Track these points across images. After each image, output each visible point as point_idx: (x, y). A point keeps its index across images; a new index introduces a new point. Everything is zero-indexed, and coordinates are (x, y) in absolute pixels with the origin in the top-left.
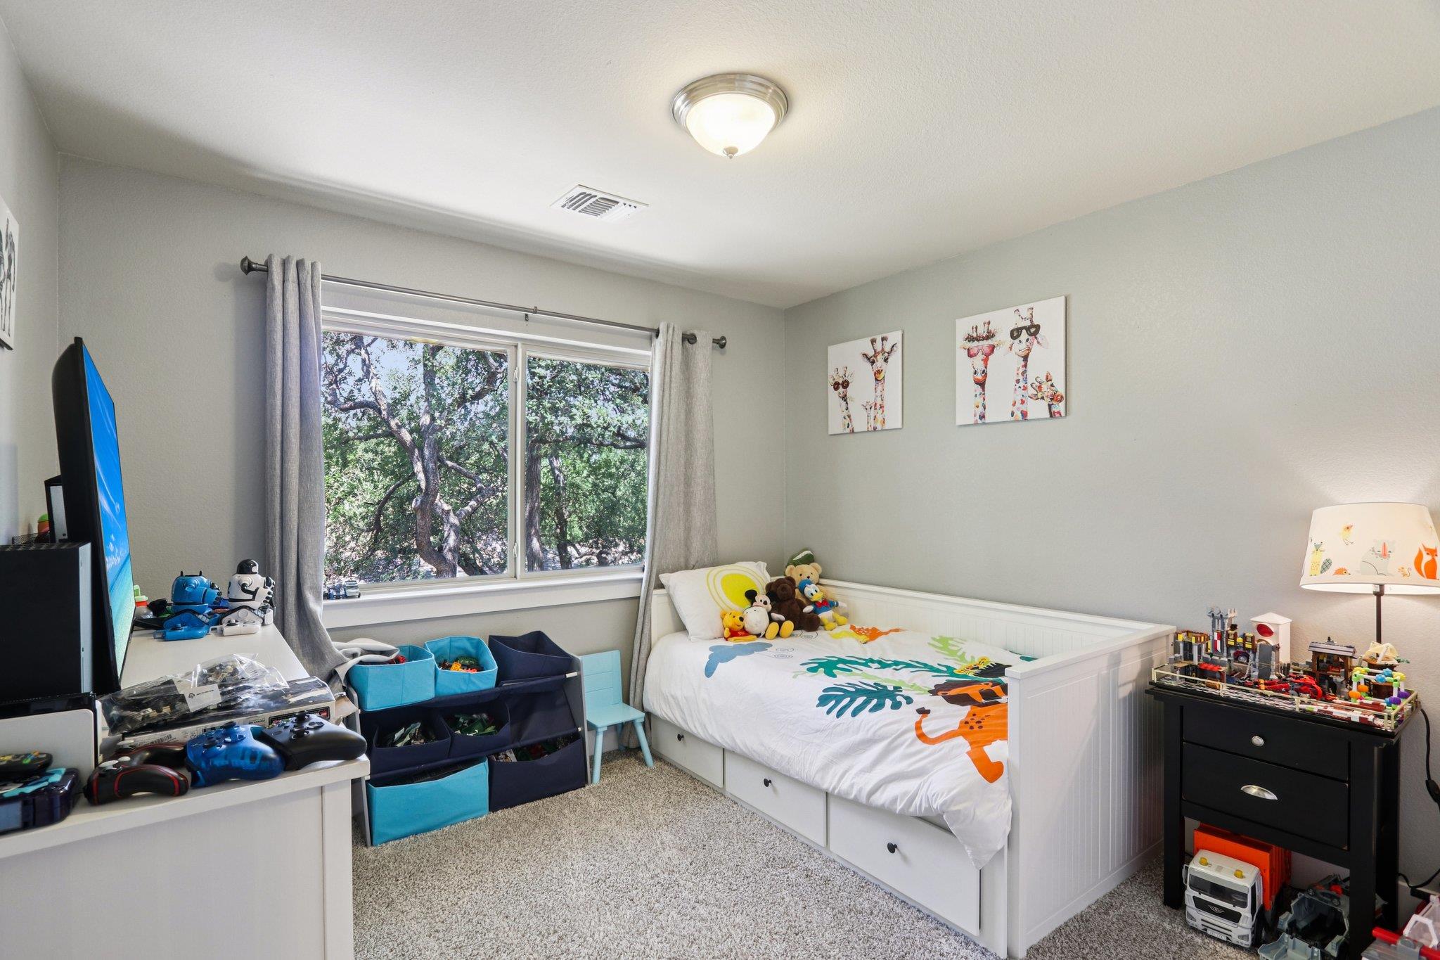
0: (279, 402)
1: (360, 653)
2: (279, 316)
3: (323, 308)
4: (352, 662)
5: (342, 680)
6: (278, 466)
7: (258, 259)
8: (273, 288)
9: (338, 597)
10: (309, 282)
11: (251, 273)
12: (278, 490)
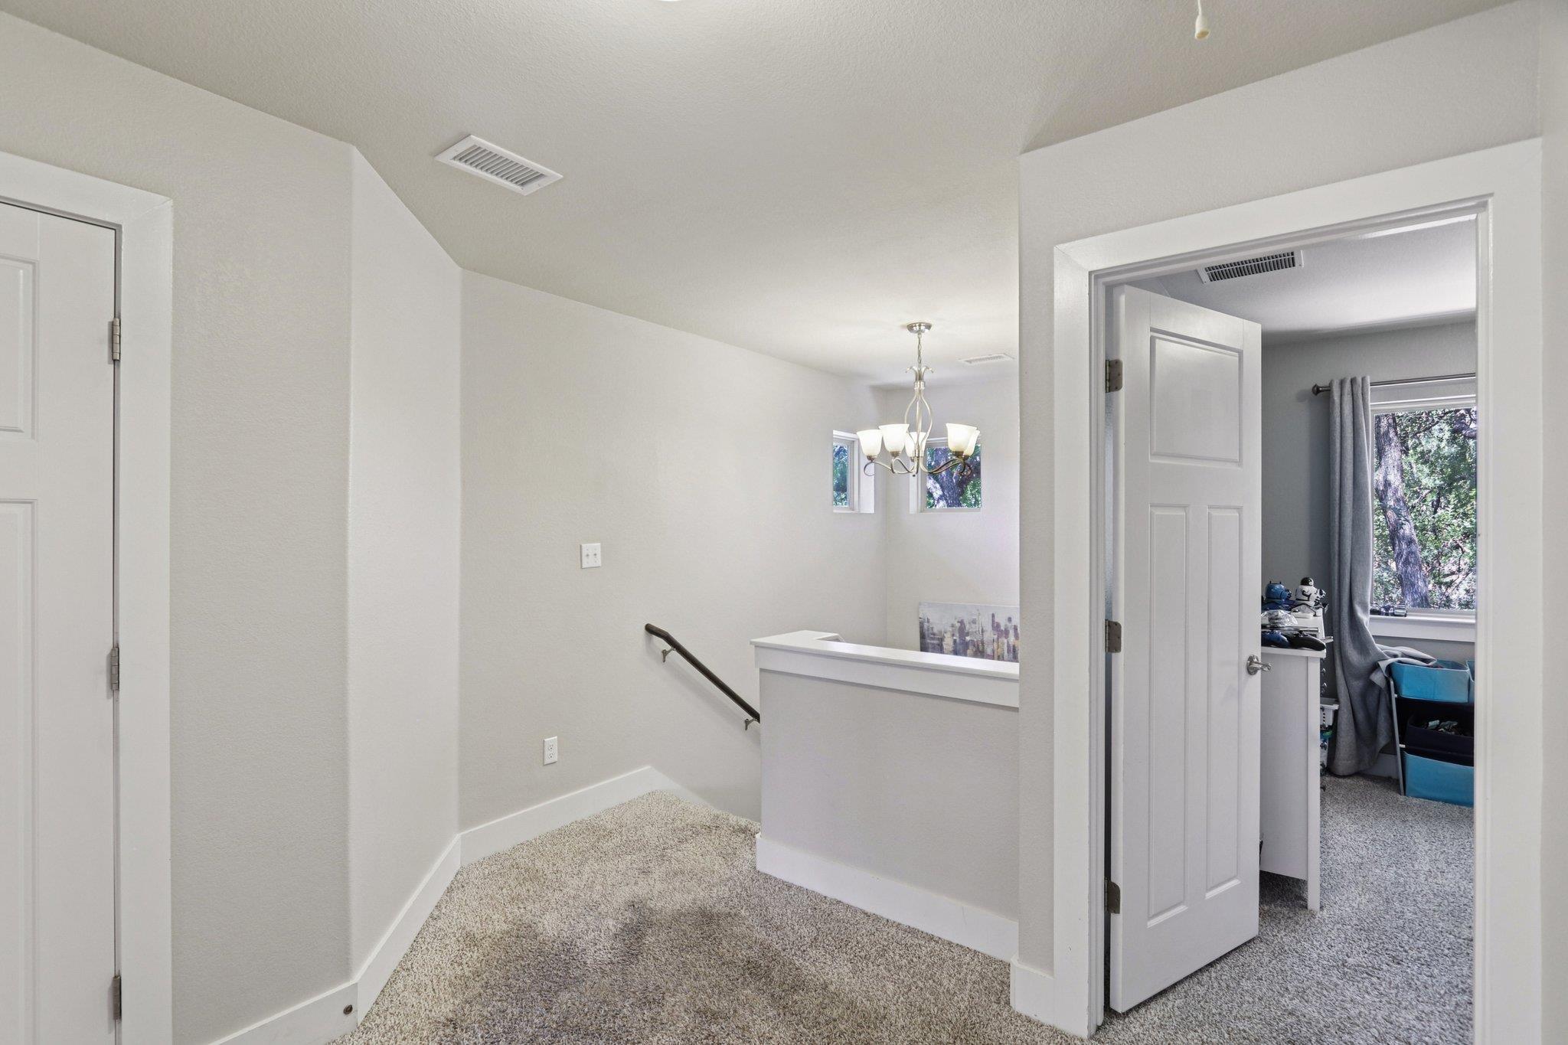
0: (1338, 478)
1: (1400, 655)
2: (1338, 420)
3: (1370, 404)
4: (1391, 660)
5: (1384, 671)
6: (1337, 520)
7: (1322, 383)
8: (1334, 402)
9: (1387, 614)
10: (1360, 392)
11: (1319, 395)
12: (1337, 536)
